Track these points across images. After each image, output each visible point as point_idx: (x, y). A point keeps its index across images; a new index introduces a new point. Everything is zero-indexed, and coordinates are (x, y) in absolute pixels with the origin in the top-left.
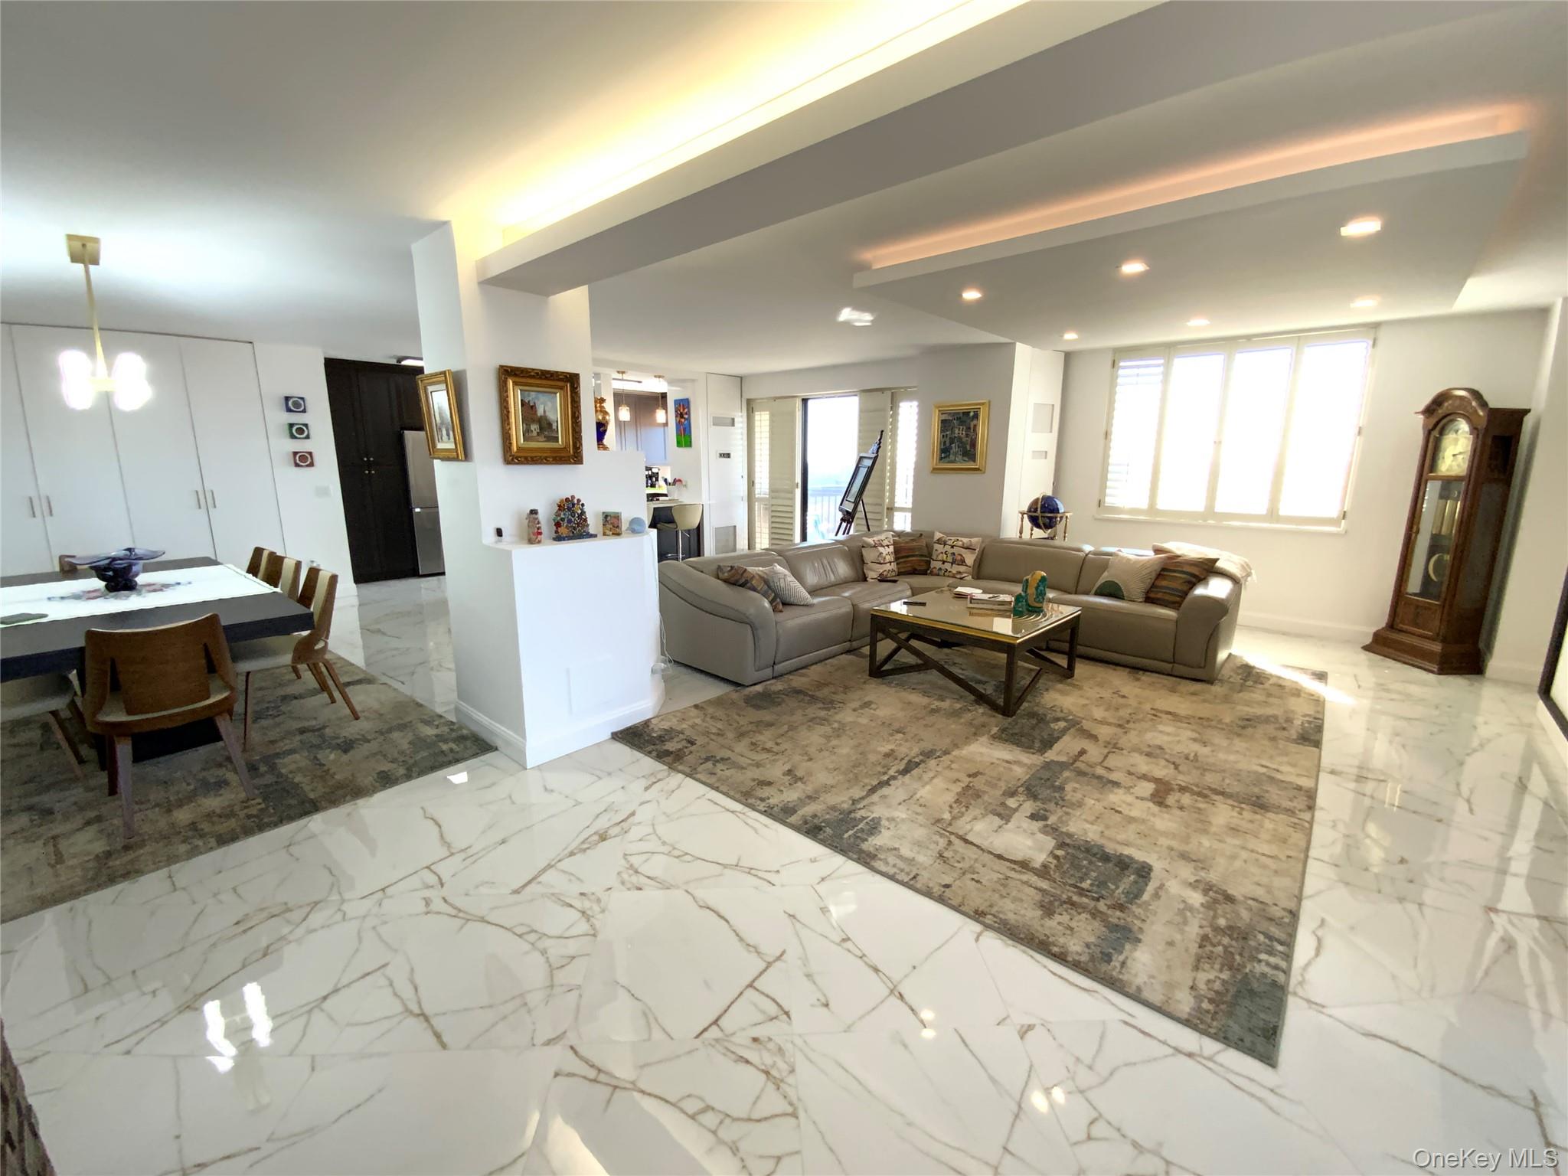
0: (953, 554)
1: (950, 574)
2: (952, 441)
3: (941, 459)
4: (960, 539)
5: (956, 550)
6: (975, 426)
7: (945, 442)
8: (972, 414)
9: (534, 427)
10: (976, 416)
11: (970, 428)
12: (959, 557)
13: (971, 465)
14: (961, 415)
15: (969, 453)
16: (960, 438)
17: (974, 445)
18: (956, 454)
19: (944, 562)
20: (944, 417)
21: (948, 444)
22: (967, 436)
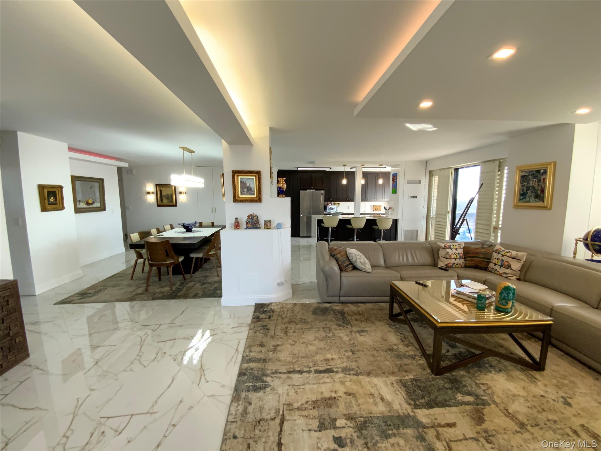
0: (502, 260)
1: (498, 273)
2: (528, 189)
3: (520, 200)
4: (511, 251)
5: (505, 258)
6: (544, 179)
7: (523, 190)
8: (542, 171)
9: (246, 190)
10: (545, 172)
11: (540, 180)
12: (506, 264)
13: (540, 204)
14: (535, 172)
15: (540, 196)
16: (533, 187)
17: (543, 191)
18: (530, 197)
19: (495, 265)
20: (523, 174)
21: (525, 191)
22: (538, 185)
